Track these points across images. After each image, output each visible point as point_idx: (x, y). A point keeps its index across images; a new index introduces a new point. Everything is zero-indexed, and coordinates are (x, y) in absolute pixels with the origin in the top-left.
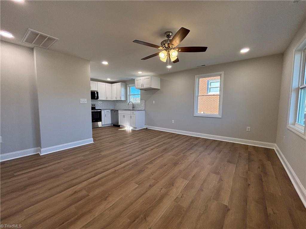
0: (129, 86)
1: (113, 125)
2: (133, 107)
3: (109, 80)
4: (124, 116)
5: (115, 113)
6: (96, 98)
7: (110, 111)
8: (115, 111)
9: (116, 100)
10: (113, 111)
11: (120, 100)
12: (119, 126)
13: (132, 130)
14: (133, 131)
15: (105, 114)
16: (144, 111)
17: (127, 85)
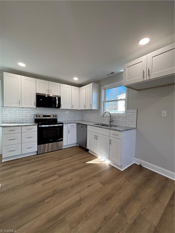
0: (104, 89)
1: (78, 146)
2: (110, 122)
3: (76, 79)
4: (96, 137)
5: (82, 128)
6: (57, 106)
7: (75, 125)
8: (82, 126)
9: (84, 109)
10: (79, 125)
11: (90, 109)
12: (88, 150)
13: (110, 165)
14: (112, 168)
15: (69, 129)
16: (135, 130)
17: (102, 87)
